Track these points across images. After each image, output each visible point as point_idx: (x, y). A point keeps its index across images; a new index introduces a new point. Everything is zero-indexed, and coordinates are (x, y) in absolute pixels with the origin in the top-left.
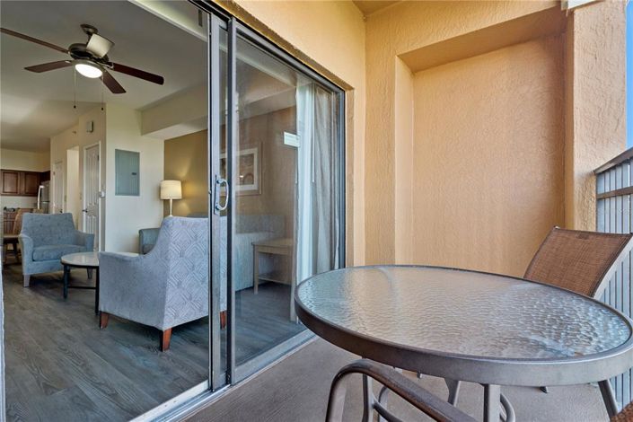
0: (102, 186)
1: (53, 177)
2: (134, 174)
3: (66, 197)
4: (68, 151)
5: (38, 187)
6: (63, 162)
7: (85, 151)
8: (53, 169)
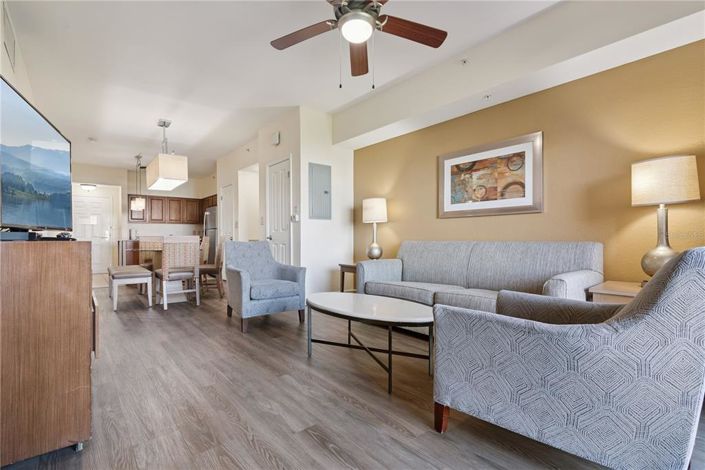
0: (295, 207)
1: (220, 203)
2: (326, 192)
3: (237, 224)
4: (240, 172)
5: (203, 214)
6: (233, 185)
7: (268, 168)
8: (220, 193)
